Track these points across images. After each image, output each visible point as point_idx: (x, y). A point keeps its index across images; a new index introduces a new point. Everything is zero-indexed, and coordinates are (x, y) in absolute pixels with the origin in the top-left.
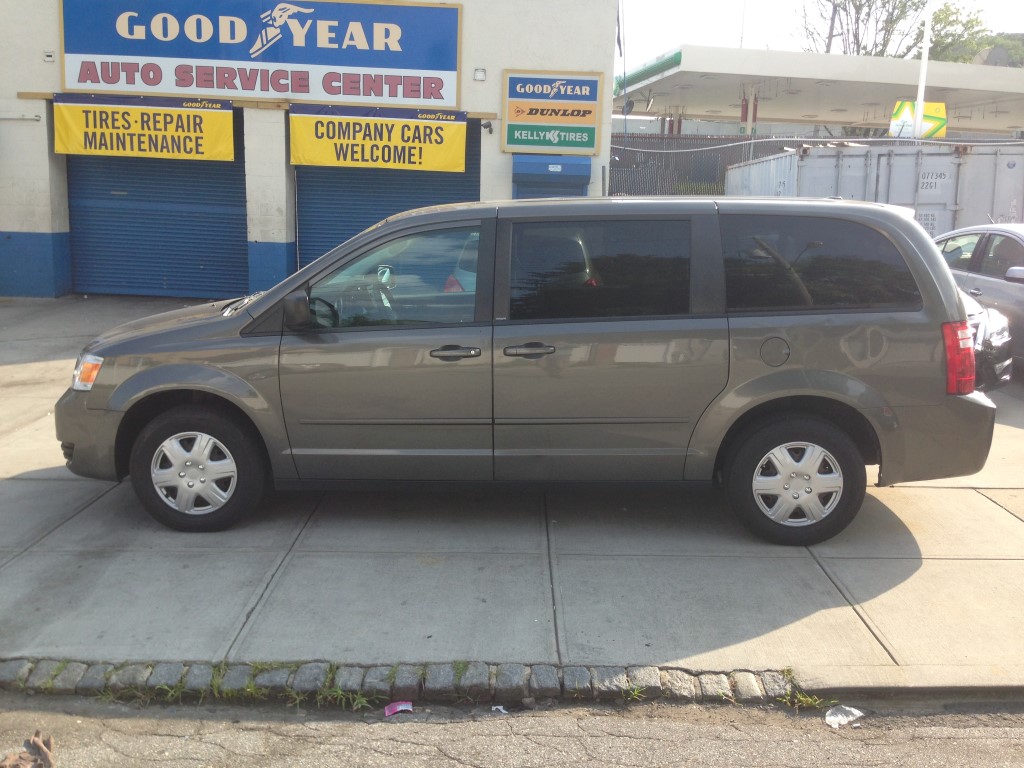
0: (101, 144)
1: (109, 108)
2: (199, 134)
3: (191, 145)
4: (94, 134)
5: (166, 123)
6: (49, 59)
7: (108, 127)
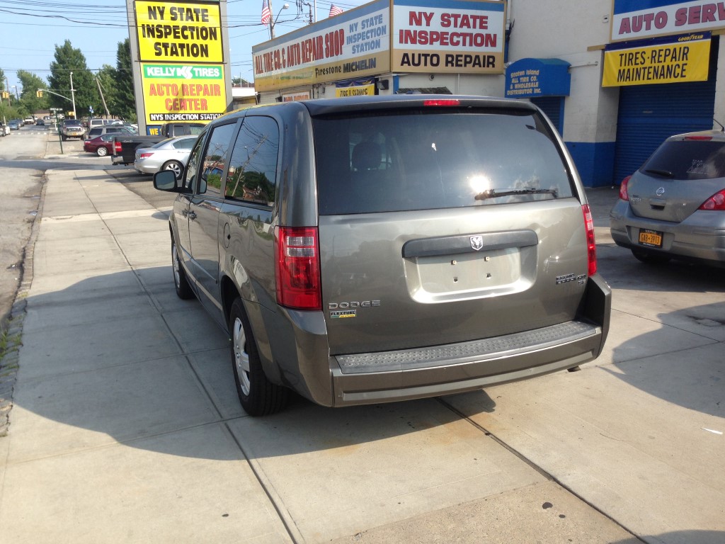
0: (627, 78)
1: (634, 50)
2: (685, 62)
3: (678, 71)
4: (624, 70)
5: (666, 56)
6: (606, 20)
7: (632, 64)
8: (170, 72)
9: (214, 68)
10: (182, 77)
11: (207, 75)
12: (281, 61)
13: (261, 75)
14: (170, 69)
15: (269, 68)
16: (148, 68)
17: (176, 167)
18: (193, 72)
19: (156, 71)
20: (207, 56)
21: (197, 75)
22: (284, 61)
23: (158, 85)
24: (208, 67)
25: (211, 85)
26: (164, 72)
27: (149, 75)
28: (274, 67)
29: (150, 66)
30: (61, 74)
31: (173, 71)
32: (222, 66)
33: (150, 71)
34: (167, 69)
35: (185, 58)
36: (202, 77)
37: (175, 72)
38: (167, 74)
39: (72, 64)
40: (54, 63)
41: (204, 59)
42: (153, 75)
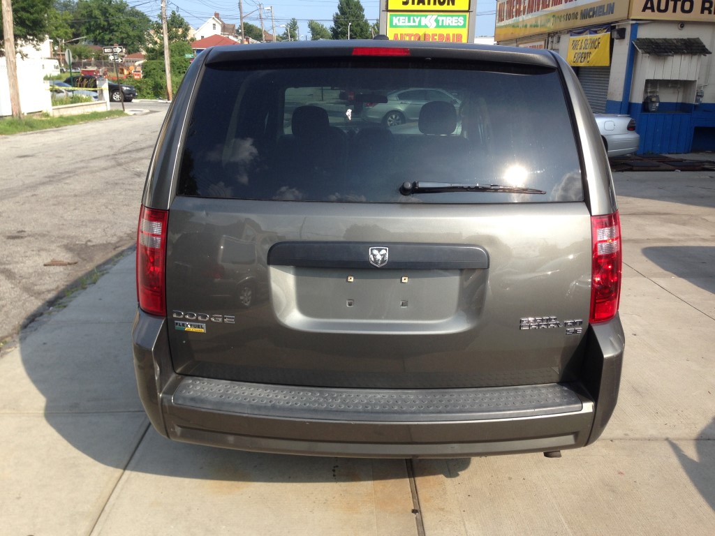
8: (414, 21)
9: (459, 16)
10: (426, 26)
11: (451, 24)
12: (522, 9)
13: (502, 24)
14: (415, 18)
15: (510, 16)
16: (394, 18)
17: (398, 118)
18: (437, 21)
19: (401, 21)
20: (453, 4)
21: (440, 24)
22: (524, 8)
23: (401, 35)
24: (452, 16)
25: (454, 35)
26: (409, 21)
27: (394, 24)
28: (514, 14)
29: (396, 16)
30: (342, 25)
31: (417, 20)
32: (467, 14)
33: (395, 20)
34: (412, 18)
35: (432, 7)
36: (446, 27)
37: (420, 22)
38: (412, 24)
39: (352, 15)
40: (337, 14)
41: (451, 7)
42: (398, 24)
